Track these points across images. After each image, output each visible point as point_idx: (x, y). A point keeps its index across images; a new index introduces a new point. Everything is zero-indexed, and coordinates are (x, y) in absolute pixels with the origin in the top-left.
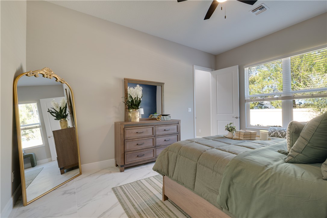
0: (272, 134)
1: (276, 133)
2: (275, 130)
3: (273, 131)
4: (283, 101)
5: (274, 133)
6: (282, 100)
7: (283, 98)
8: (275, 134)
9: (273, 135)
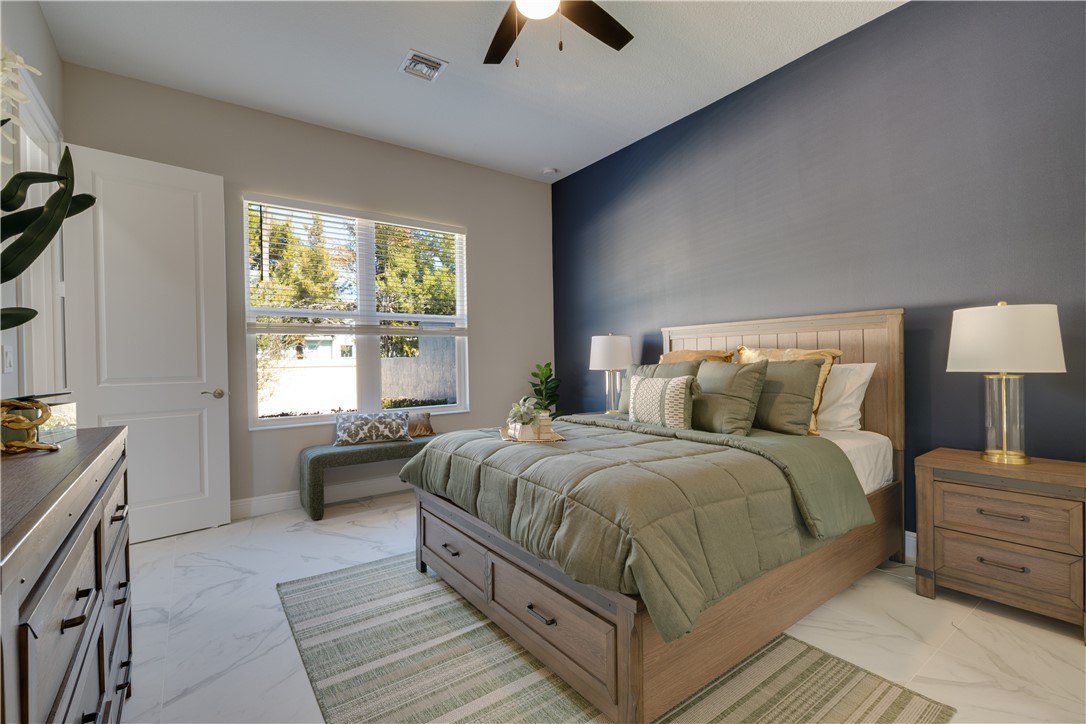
0: (361, 432)
1: (371, 427)
2: (366, 421)
3: (363, 424)
4: (360, 336)
5: (366, 428)
6: (357, 333)
7: (359, 330)
8: (370, 430)
9: (366, 436)
